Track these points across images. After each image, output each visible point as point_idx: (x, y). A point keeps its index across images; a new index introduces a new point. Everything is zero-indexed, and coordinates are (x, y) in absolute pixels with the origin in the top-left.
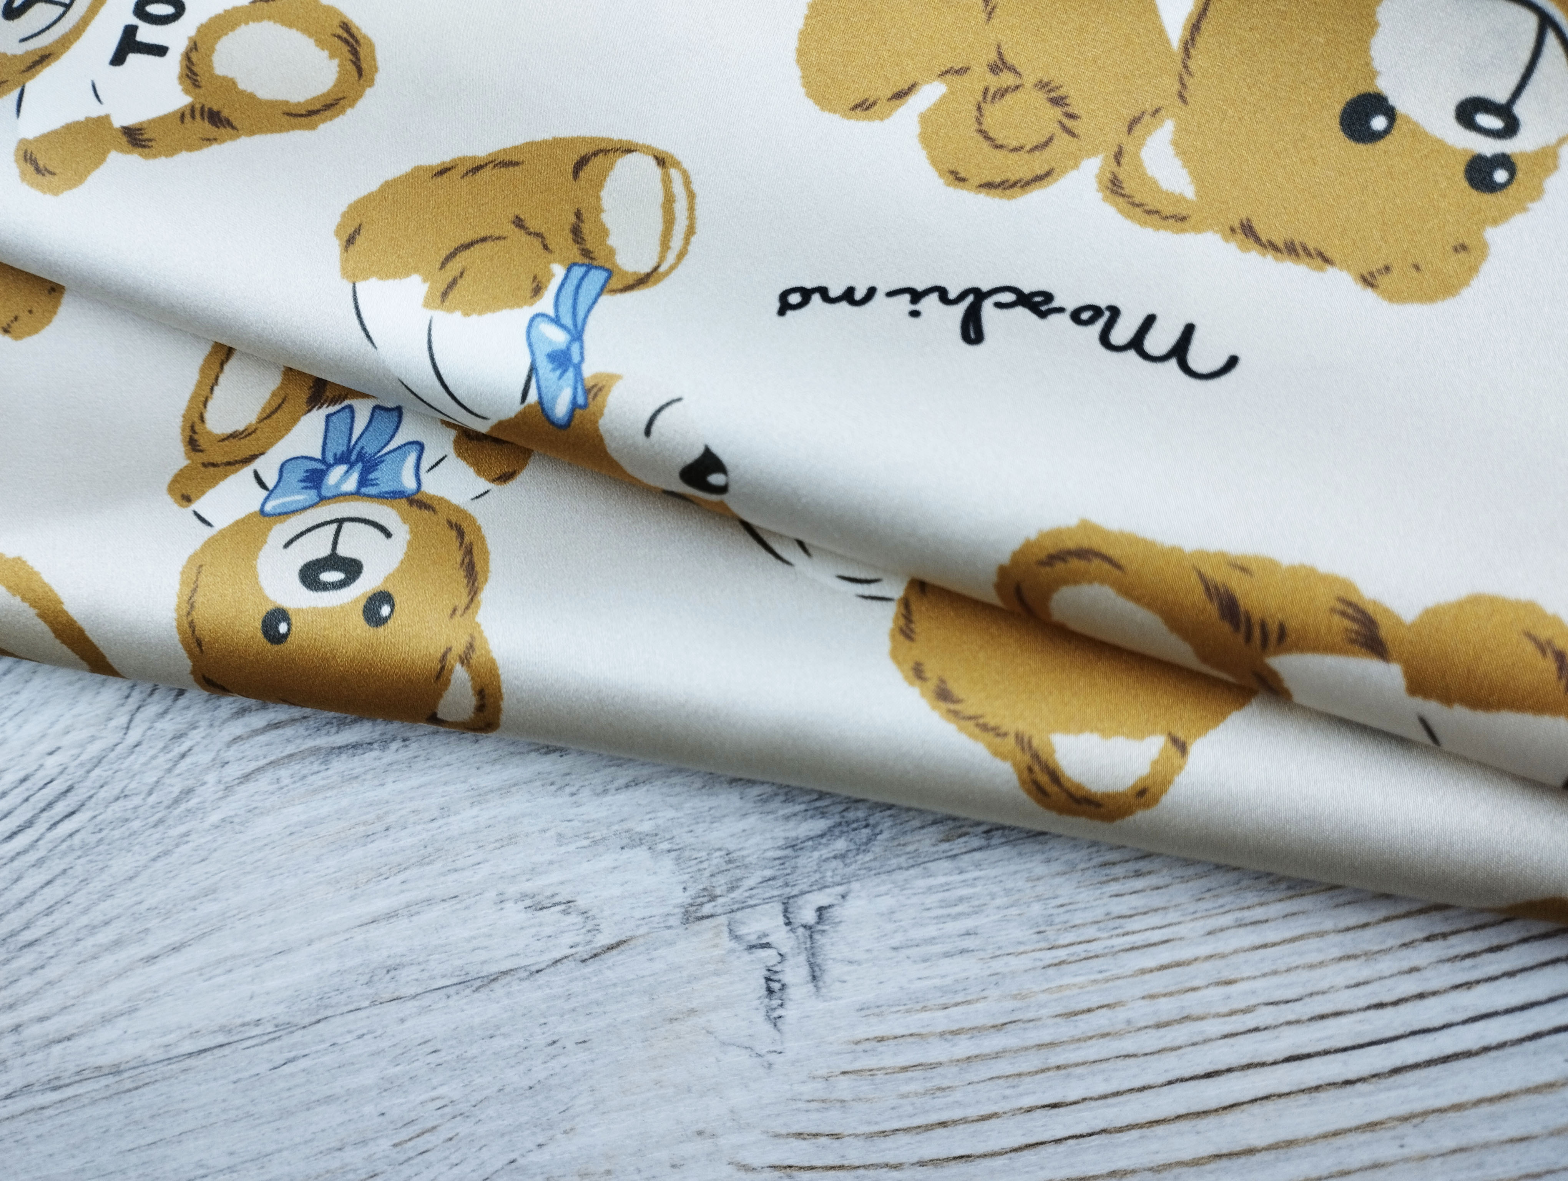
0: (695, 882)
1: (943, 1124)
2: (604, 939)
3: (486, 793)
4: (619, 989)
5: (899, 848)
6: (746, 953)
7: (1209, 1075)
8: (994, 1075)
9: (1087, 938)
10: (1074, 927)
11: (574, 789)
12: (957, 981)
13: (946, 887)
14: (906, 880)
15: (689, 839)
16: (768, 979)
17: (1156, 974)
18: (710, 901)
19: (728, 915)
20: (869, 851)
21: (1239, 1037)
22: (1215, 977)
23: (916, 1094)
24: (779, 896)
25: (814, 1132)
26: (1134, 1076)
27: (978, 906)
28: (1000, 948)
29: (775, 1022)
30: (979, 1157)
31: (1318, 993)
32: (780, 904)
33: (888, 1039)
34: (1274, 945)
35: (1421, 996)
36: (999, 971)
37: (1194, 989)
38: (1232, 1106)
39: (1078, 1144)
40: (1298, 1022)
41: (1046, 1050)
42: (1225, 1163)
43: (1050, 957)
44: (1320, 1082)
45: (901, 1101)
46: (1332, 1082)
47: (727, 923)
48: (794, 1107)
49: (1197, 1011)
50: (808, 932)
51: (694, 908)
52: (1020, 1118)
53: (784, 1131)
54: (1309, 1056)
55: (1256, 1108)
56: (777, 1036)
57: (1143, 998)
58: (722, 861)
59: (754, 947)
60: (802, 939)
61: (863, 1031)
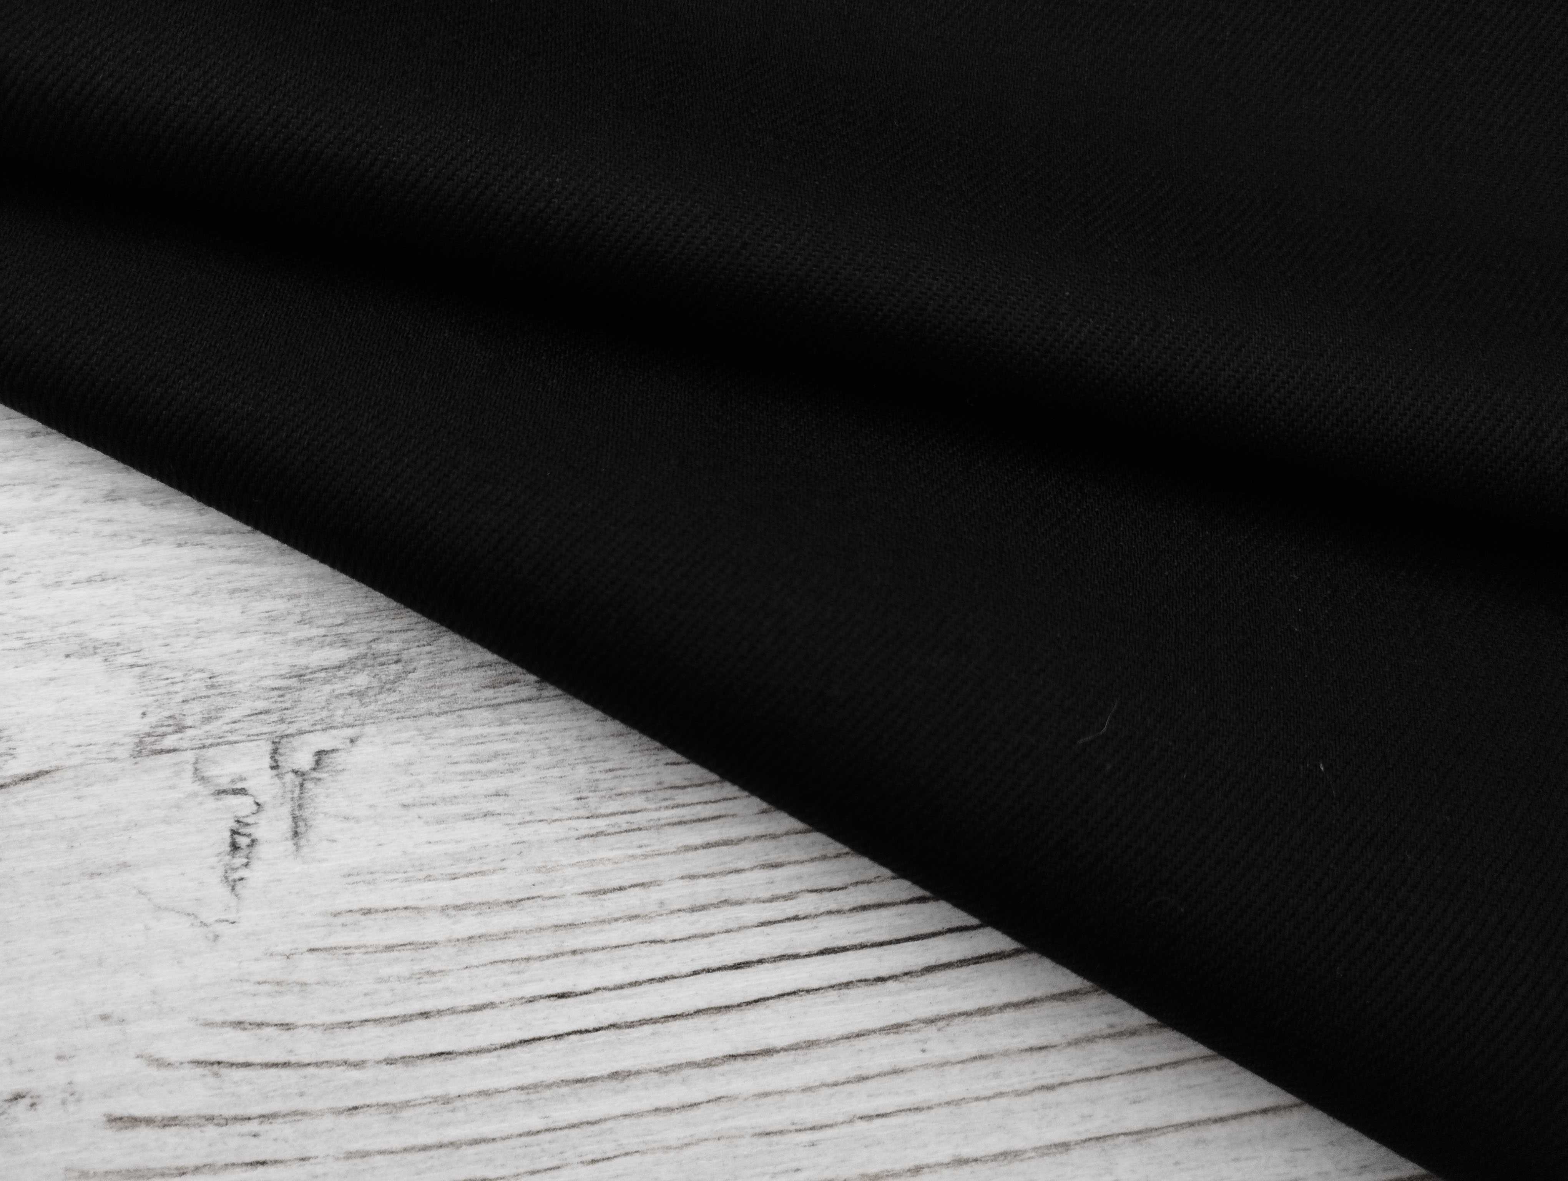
0: (159, 707)
1: (425, 1015)
2: (16, 768)
4: (26, 833)
5: (433, 690)
6: (212, 798)
7: (737, 966)
8: (497, 958)
9: (633, 808)
10: (620, 795)
11: (14, 576)
12: (474, 848)
13: (481, 740)
14: (434, 728)
15: (161, 654)
16: (234, 832)
17: (701, 852)
18: (176, 732)
19: (197, 751)
20: (395, 691)
21: (776, 925)
22: (761, 859)
23: (399, 978)
24: (271, 733)
25: (259, 1020)
26: (658, 964)
27: (516, 764)
28: (531, 813)
29: (233, 885)
30: (461, 1054)
31: (863, 883)
32: (269, 743)
33: (376, 911)
36: (525, 839)
37: (737, 871)
38: (756, 1001)
39: (581, 1041)
40: (839, 912)
41: (564, 932)
42: (739, 1064)
43: (586, 826)
44: (851, 978)
45: (378, 986)
46: (863, 978)
47: (193, 760)
48: (238, 989)
49: (734, 895)
50: (297, 780)
51: (153, 739)
52: (519, 1009)
53: (219, 1019)
54: (844, 949)
55: (781, 1004)
56: (233, 902)
57: (682, 878)
58: (201, 684)
59: (224, 792)
60: (289, 787)
61: (346, 900)
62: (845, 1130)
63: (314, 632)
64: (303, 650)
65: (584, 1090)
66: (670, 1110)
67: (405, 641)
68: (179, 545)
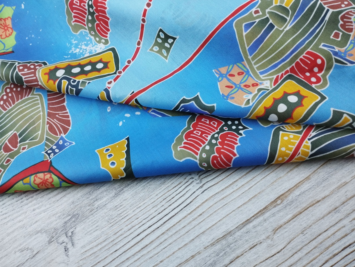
0: (49, 236)
2: (35, 253)
3: (10, 233)
4: (39, 261)
6: (60, 245)
7: (138, 235)
8: (105, 250)
9: (115, 220)
10: (113, 219)
11: (26, 227)
12: (97, 236)
13: (92, 220)
14: (85, 221)
15: (47, 228)
16: (65, 248)
17: (127, 221)
18: (53, 238)
19: (56, 239)
20: (78, 219)
21: (141, 227)
22: (136, 218)
23: (93, 259)
24: (65, 232)
26: (127, 240)
27: (98, 221)
28: (102, 227)
29: (67, 256)
31: (150, 215)
32: (65, 234)
33: (87, 251)
34: (143, 209)
35: (165, 209)
36: (103, 231)
37: (133, 222)
38: (142, 239)
39: (121, 256)
40: (149, 220)
41: (113, 242)
42: (143, 249)
43: (110, 225)
44: (154, 229)
45: (91, 261)
46: (156, 228)
47: (56, 241)
49: (134, 225)
50: (70, 237)
51: (50, 240)
52: (111, 256)
54: (152, 226)
55: (146, 238)
56: (68, 258)
57: (126, 226)
58: (54, 230)
59: (62, 243)
60: (70, 239)
61: (83, 251)
62: (162, 252)
63: (65, 216)
64: (65, 219)
65: (124, 263)
66: (136, 260)
67: (77, 211)
68: (44, 212)
